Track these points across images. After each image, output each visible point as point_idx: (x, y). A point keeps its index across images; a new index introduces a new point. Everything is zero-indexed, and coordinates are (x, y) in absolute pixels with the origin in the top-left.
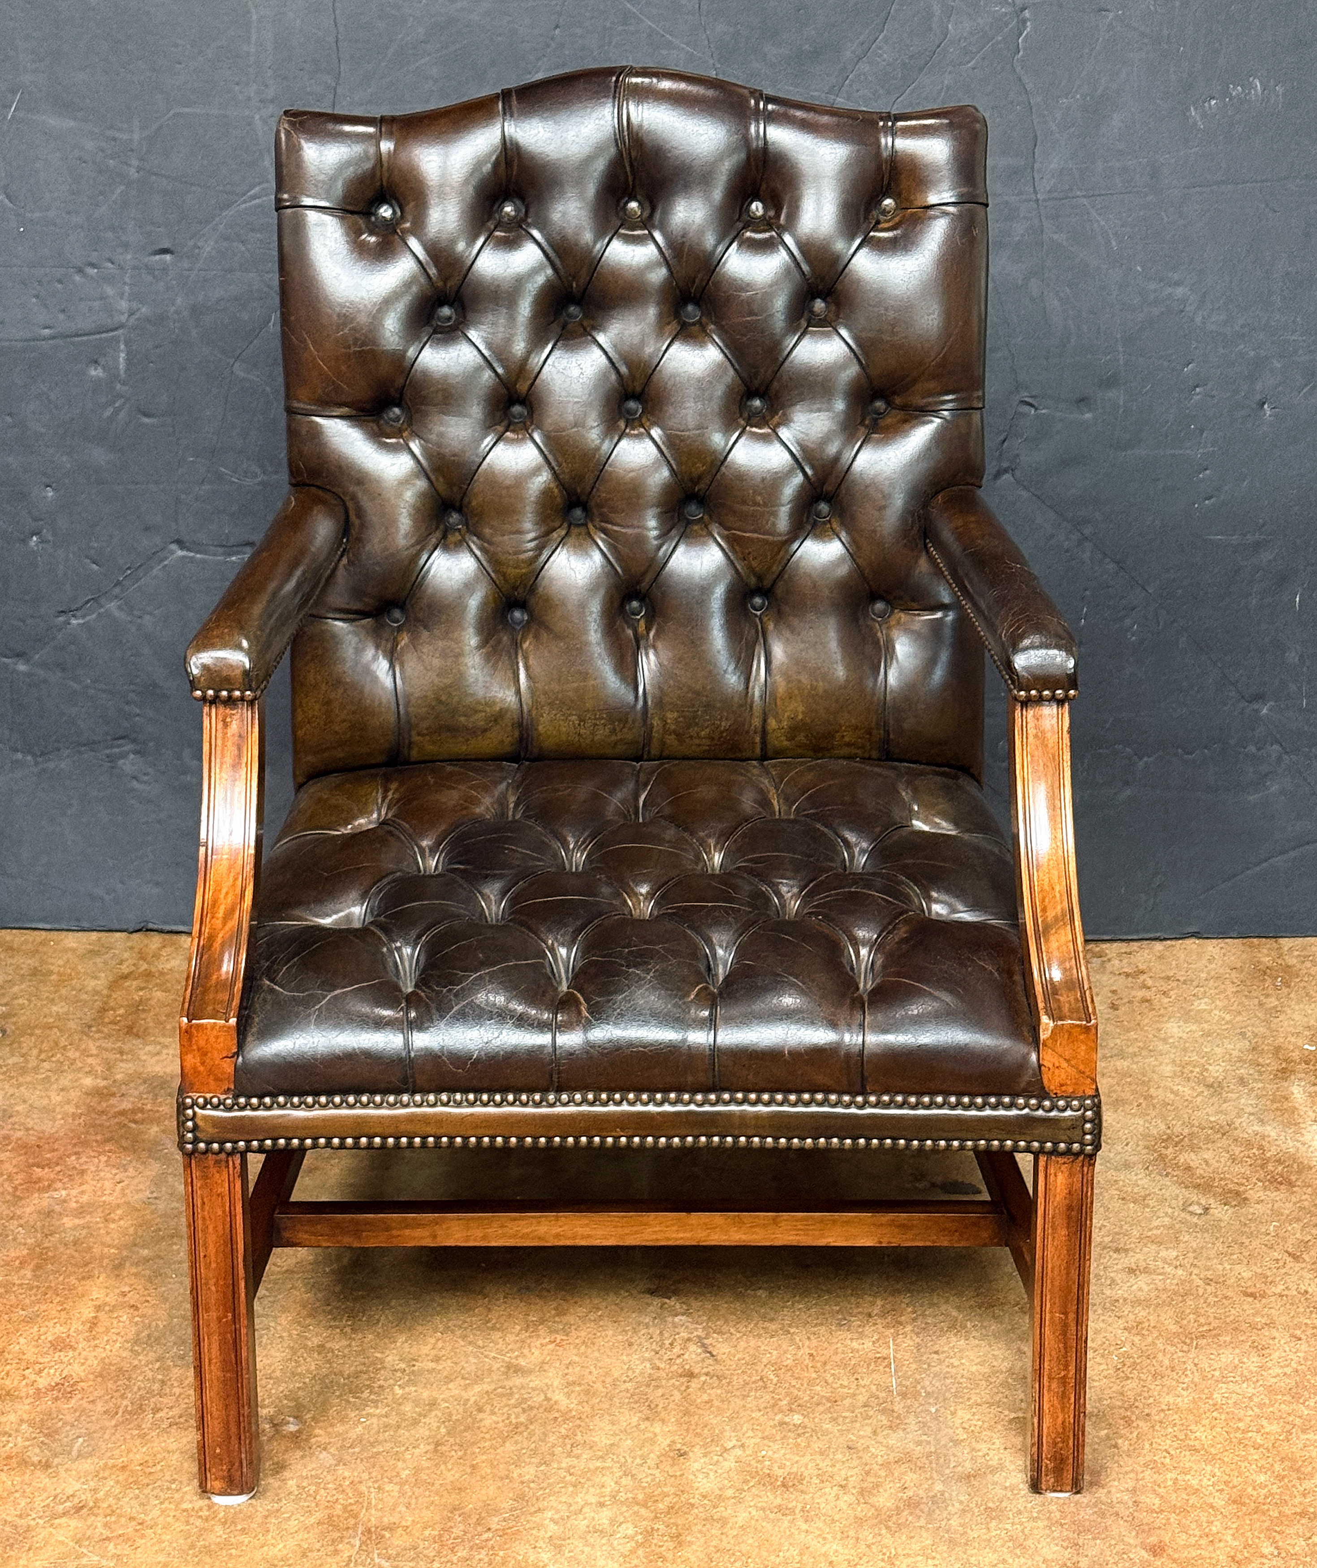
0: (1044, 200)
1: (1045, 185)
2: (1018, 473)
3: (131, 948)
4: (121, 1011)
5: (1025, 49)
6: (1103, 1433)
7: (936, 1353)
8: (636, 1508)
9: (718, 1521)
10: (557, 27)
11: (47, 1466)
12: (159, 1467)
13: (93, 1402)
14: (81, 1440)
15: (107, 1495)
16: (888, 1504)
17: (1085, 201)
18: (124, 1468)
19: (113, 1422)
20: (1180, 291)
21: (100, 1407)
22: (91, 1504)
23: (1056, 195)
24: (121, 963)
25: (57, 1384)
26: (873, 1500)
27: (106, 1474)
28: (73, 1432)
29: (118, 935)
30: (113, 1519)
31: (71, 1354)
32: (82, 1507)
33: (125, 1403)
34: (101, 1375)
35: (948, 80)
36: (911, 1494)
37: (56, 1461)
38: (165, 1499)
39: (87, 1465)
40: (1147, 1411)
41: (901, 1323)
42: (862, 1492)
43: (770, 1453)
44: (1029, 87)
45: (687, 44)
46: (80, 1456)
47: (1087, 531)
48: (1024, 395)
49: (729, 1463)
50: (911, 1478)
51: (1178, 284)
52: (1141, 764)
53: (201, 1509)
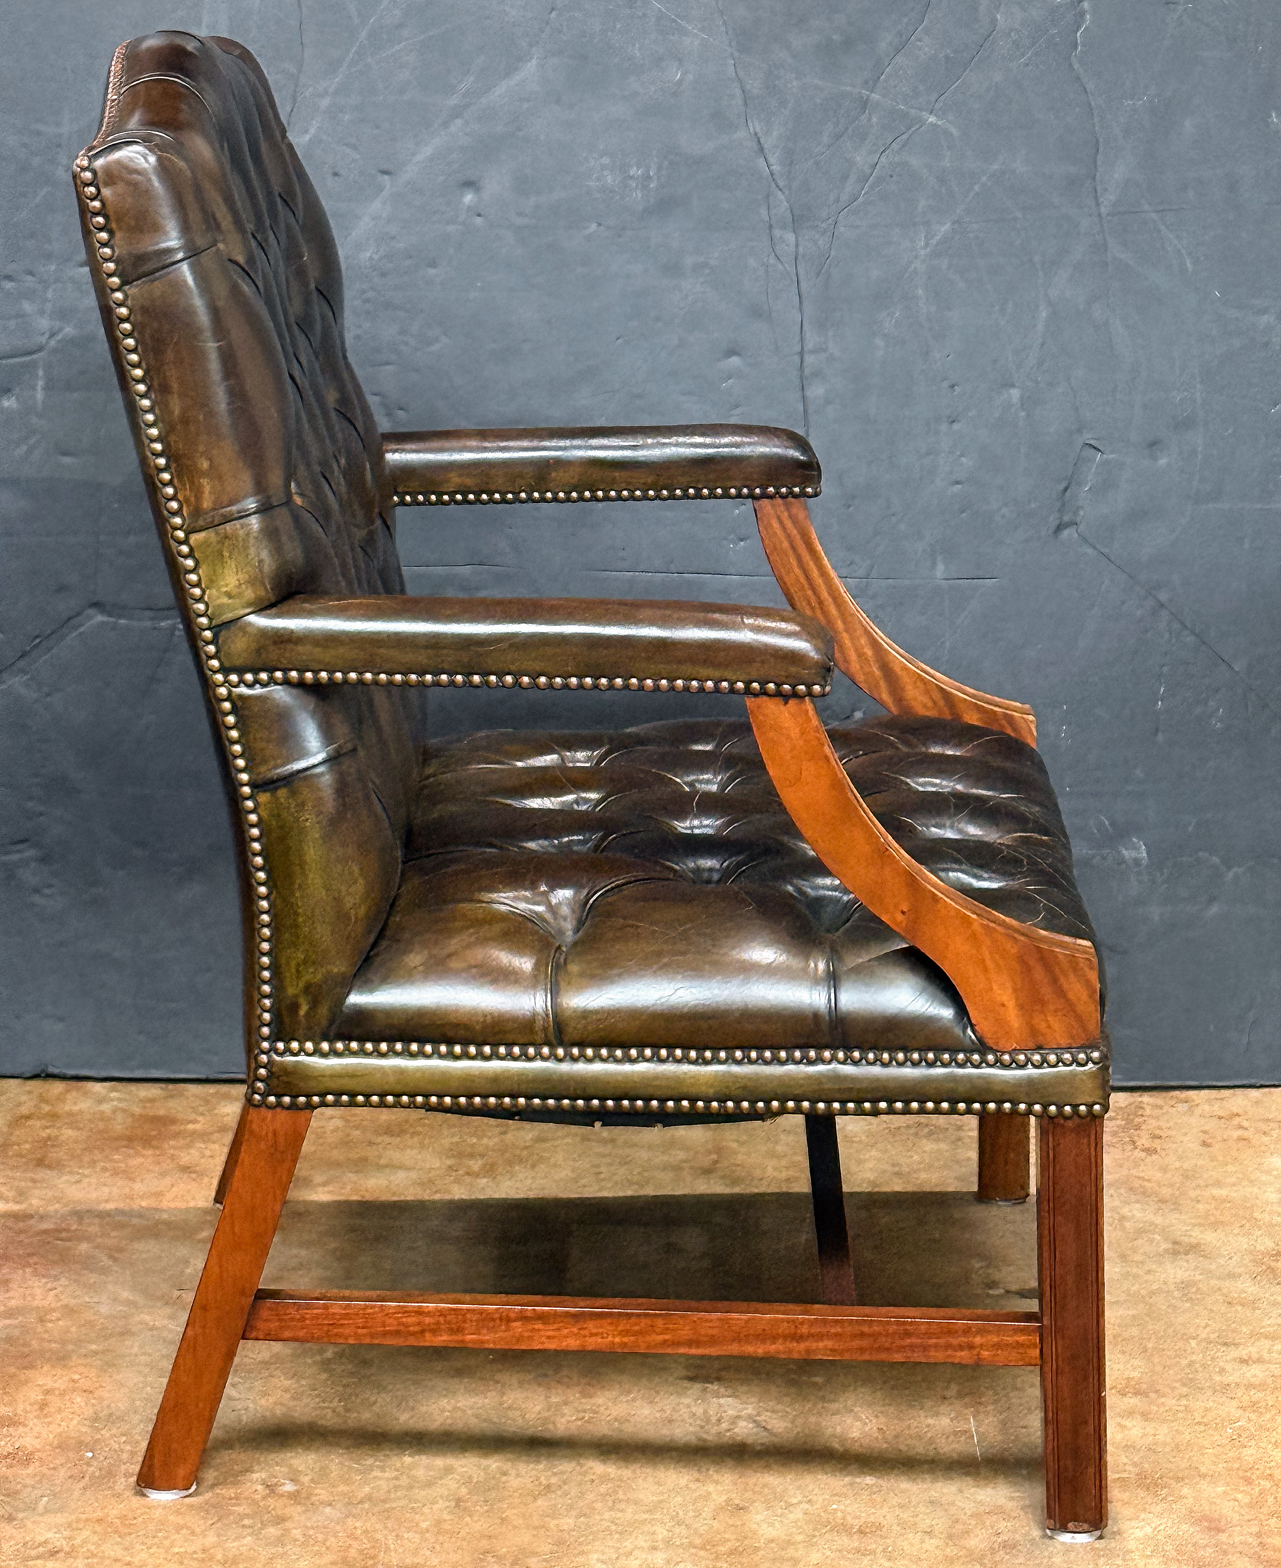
0: (1108, 215)
1: (1108, 199)
2: (1082, 527)
3: (30, 1092)
4: (27, 1146)
5: (1084, 45)
6: (1220, 1489)
7: (1025, 1427)
8: (693, 1551)
9: (788, 1560)
10: (553, 9)
11: (10, 1519)
12: (140, 1519)
13: (54, 1469)
14: (45, 1499)
15: (85, 1542)
16: (982, 1546)
17: (1153, 215)
18: (99, 1521)
19: (82, 1484)
20: (1265, 319)
21: (62, 1473)
22: (67, 1549)
23: (1121, 209)
24: (19, 1104)
25: (9, 1454)
26: (963, 1542)
27: (81, 1526)
28: (39, 1492)
29: (12, 1081)
30: (95, 1560)
31: (21, 1429)
32: (57, 1552)
33: (91, 1469)
34: (59, 1446)
35: (998, 77)
36: (1006, 1538)
37: (20, 1515)
38: (152, 1545)
39: (57, 1518)
40: (1268, 1472)
41: (980, 1403)
42: (950, 1537)
43: (843, 1507)
44: (1090, 86)
45: (702, 30)
46: (47, 1511)
47: (1163, 597)
48: (1088, 437)
49: (797, 1514)
50: (1002, 1525)
51: (1265, 311)
52: (1231, 875)
53: (195, 1552)
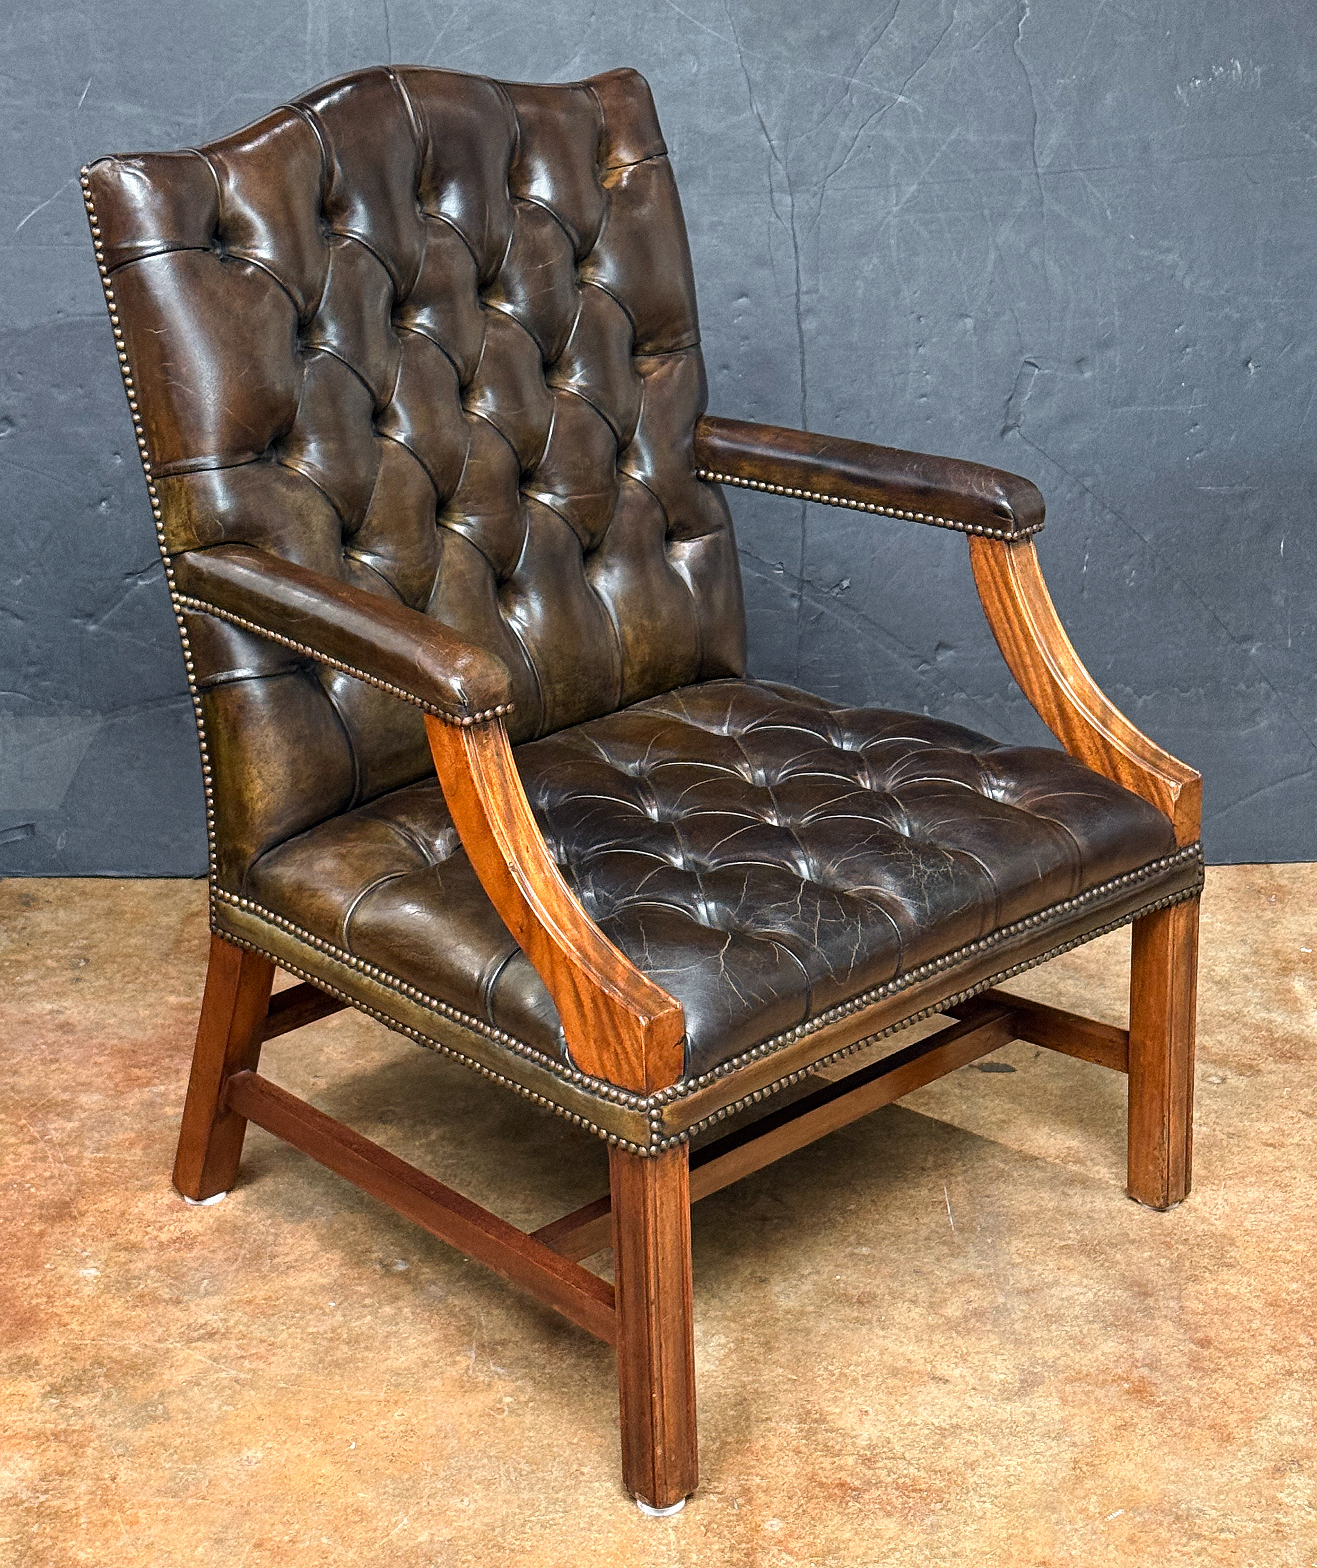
0: (1044, 174)
1: (1044, 161)
2: (1023, 429)
3: (198, 891)
4: (196, 942)
5: (1025, 34)
6: (1146, 1255)
7: (988, 1197)
8: (726, 1323)
9: (801, 1331)
10: (593, 14)
11: (178, 1302)
12: (282, 1301)
13: (213, 1251)
14: (206, 1281)
15: (237, 1323)
16: (957, 1314)
17: (1082, 174)
18: (249, 1302)
19: (234, 1267)
20: (1170, 258)
21: (220, 1255)
22: (223, 1331)
23: (1053, 169)
24: (190, 903)
25: (178, 1238)
26: (943, 1311)
27: (234, 1306)
28: (198, 1275)
29: (184, 880)
30: (245, 1341)
31: (187, 1214)
32: (215, 1333)
33: (243, 1252)
34: (218, 1230)
35: (954, 61)
36: (976, 1305)
37: (186, 1298)
38: (291, 1326)
39: (215, 1300)
40: (1184, 1237)
41: (951, 1174)
42: (932, 1305)
43: (844, 1277)
44: (1029, 68)
45: (714, 29)
46: (207, 1293)
47: (1088, 482)
48: (1027, 356)
49: (807, 1286)
50: (974, 1293)
51: (1169, 250)
52: (1140, 702)
53: (326, 1332)
